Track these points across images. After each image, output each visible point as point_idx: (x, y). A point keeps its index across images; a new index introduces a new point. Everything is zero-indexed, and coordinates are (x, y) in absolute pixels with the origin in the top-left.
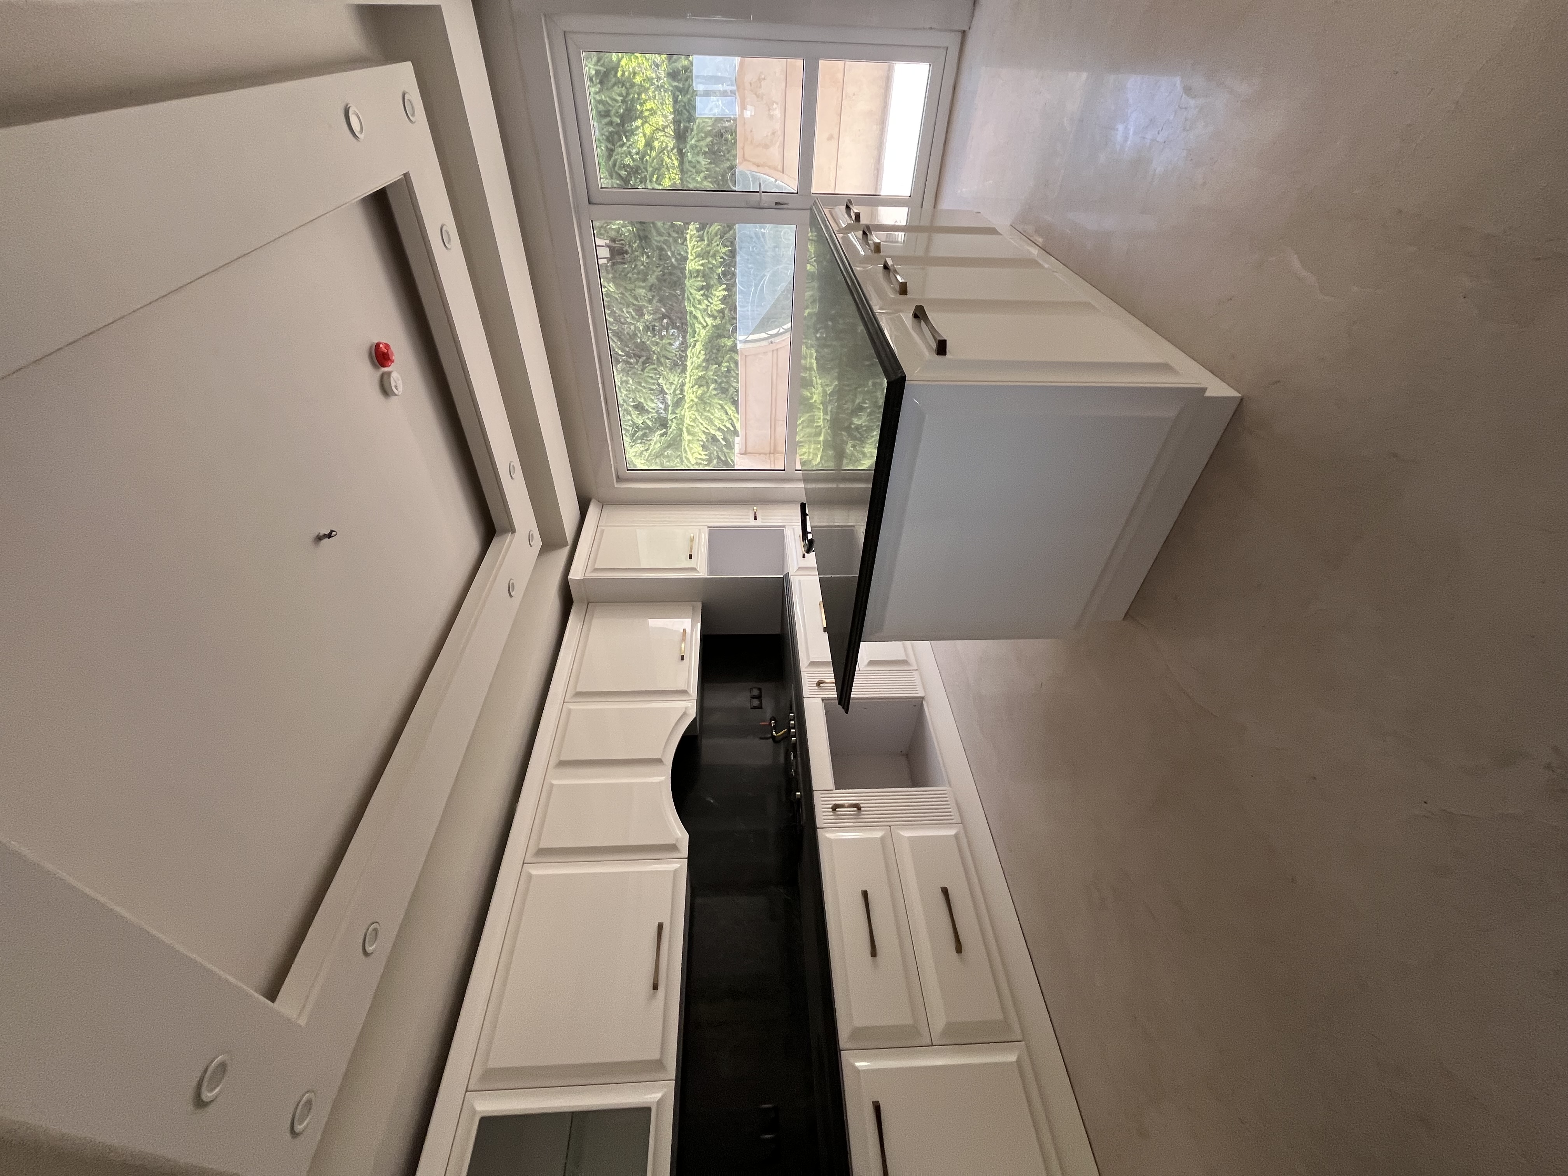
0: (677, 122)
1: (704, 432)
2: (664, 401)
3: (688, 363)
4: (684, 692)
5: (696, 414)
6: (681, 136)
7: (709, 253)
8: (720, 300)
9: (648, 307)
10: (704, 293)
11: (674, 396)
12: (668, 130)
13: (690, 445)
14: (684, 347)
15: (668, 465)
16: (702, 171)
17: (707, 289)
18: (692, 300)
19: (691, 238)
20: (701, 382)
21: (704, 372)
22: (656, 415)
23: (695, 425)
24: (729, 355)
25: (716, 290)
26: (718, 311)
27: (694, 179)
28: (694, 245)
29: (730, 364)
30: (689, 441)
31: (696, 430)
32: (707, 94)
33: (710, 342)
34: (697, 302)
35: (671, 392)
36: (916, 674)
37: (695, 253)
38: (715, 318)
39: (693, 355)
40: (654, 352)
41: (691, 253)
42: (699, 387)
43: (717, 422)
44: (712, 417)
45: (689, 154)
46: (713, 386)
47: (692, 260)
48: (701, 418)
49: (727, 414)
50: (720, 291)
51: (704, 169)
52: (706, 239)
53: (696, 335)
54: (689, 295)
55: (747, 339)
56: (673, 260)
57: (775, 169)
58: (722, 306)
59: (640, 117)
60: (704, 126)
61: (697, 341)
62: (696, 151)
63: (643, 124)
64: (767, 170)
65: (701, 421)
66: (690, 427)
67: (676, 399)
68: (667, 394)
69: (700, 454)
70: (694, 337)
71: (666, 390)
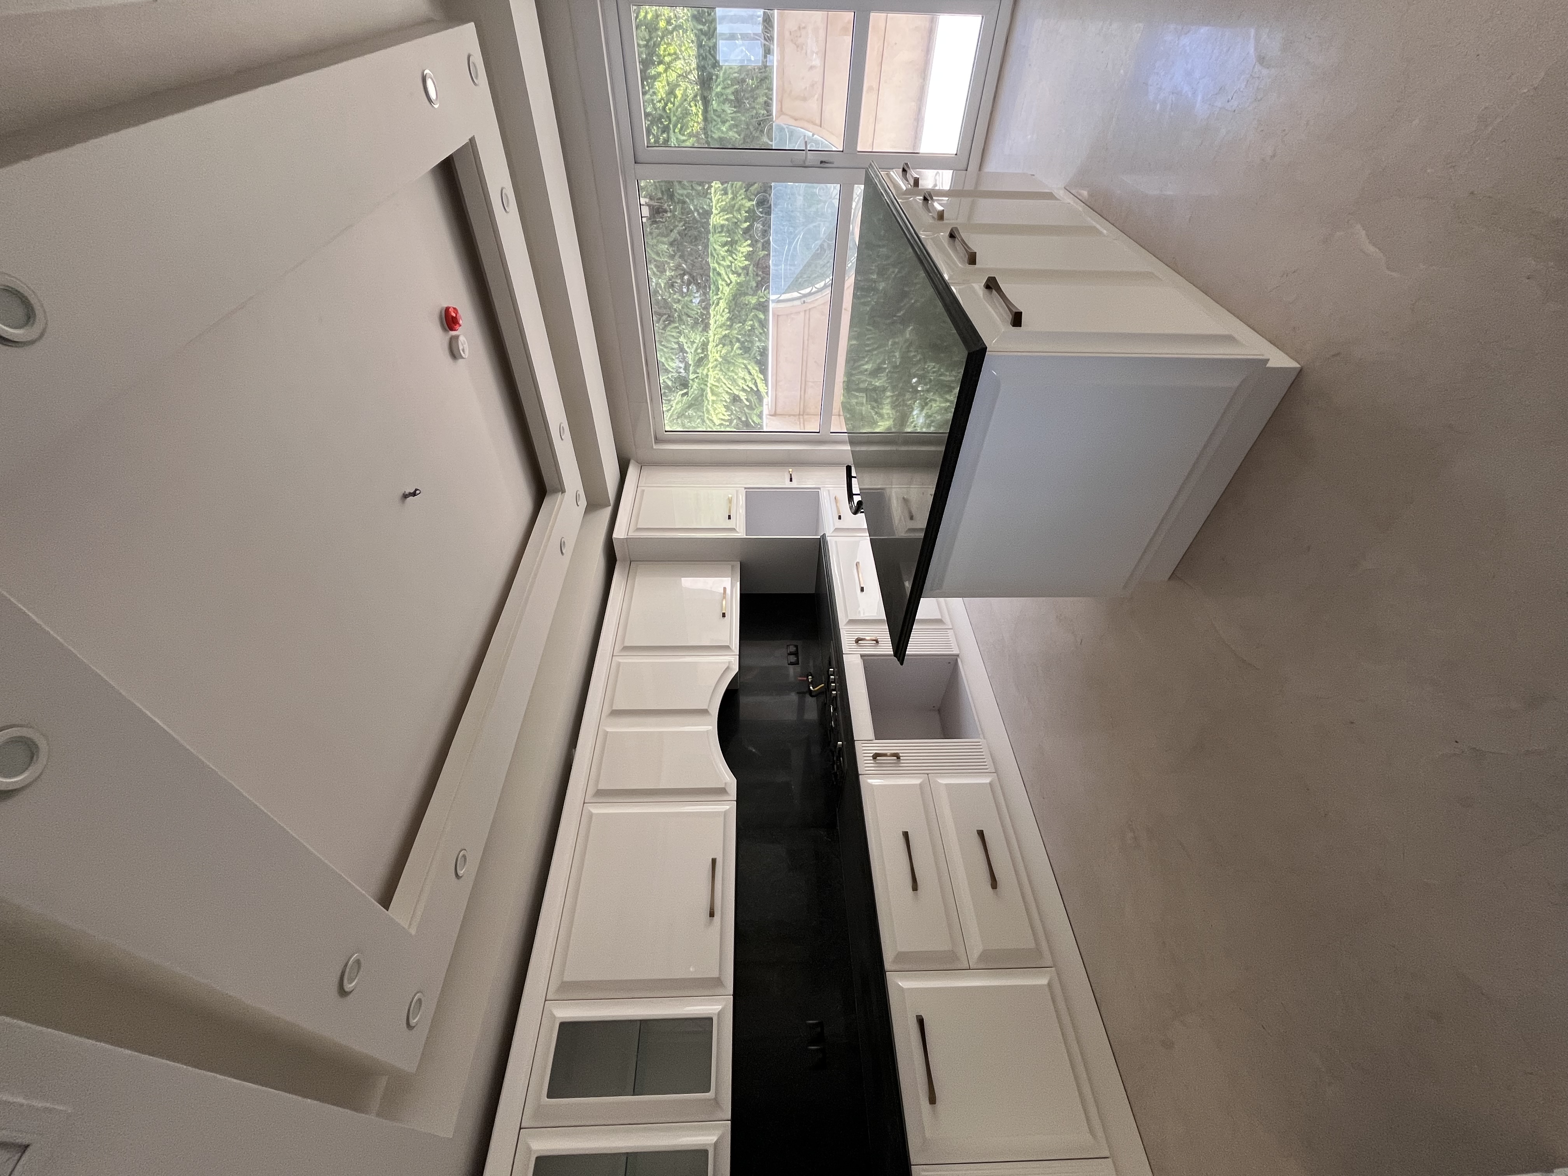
0: (701, 68)
1: (727, 392)
2: (684, 360)
3: (712, 321)
4: (727, 648)
5: (720, 373)
6: (705, 82)
7: (734, 206)
8: (744, 256)
9: (669, 263)
10: (728, 250)
11: (695, 355)
12: (691, 77)
13: (715, 405)
14: (706, 305)
15: (690, 426)
16: (727, 120)
17: (731, 245)
18: (716, 256)
19: (715, 191)
20: (725, 340)
21: (729, 331)
22: (675, 375)
23: (719, 385)
24: (753, 314)
25: (740, 246)
26: (743, 268)
27: (719, 129)
28: (719, 199)
29: (754, 323)
30: (713, 402)
31: (720, 391)
32: (732, 37)
33: (733, 299)
34: (721, 259)
35: (693, 351)
36: (951, 632)
37: (720, 207)
38: (739, 275)
39: (717, 313)
40: (675, 310)
41: (716, 207)
42: (723, 347)
43: (740, 382)
44: (736, 377)
45: (714, 102)
46: (737, 345)
47: (716, 215)
48: (724, 378)
49: (750, 373)
50: (744, 247)
51: (730, 119)
52: (730, 192)
53: (719, 293)
54: (714, 252)
55: (780, 298)
56: (696, 215)
57: (814, 124)
58: (747, 263)
59: (661, 62)
60: (730, 73)
61: (720, 299)
62: (722, 99)
63: (666, 71)
64: (806, 125)
65: (724, 381)
66: (714, 387)
67: (697, 358)
68: (687, 353)
69: (724, 415)
70: (717, 294)
71: (687, 349)
